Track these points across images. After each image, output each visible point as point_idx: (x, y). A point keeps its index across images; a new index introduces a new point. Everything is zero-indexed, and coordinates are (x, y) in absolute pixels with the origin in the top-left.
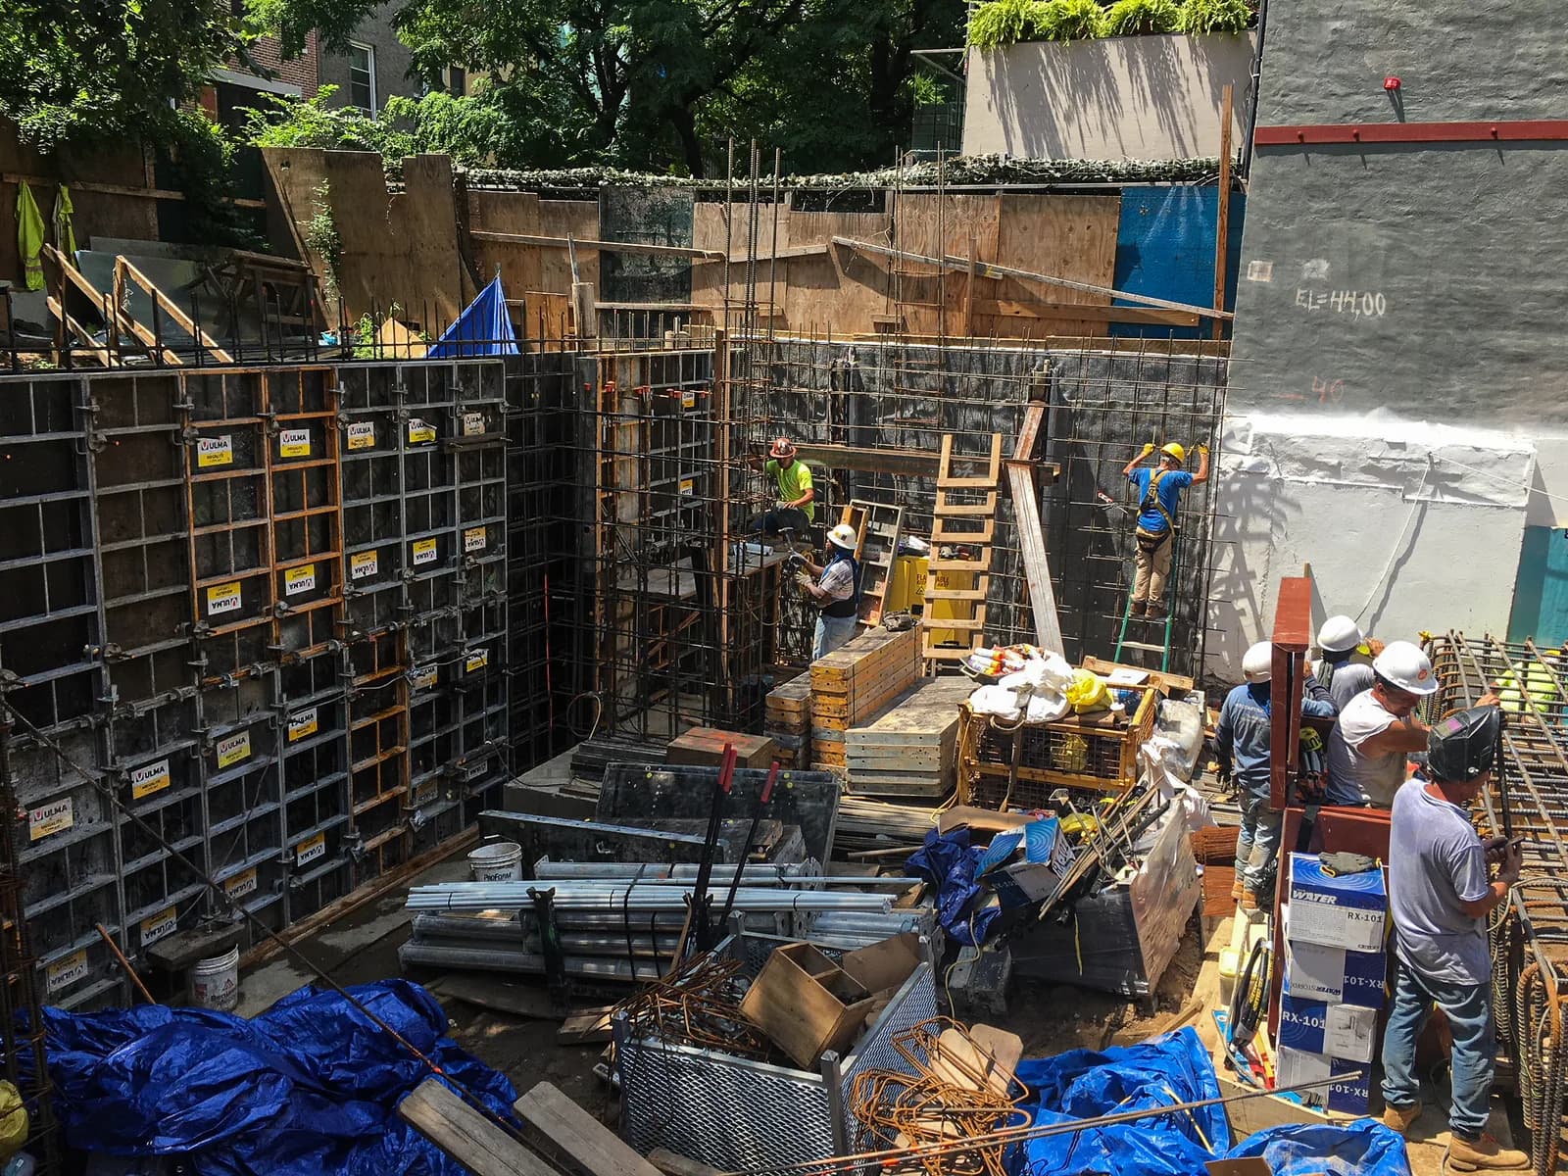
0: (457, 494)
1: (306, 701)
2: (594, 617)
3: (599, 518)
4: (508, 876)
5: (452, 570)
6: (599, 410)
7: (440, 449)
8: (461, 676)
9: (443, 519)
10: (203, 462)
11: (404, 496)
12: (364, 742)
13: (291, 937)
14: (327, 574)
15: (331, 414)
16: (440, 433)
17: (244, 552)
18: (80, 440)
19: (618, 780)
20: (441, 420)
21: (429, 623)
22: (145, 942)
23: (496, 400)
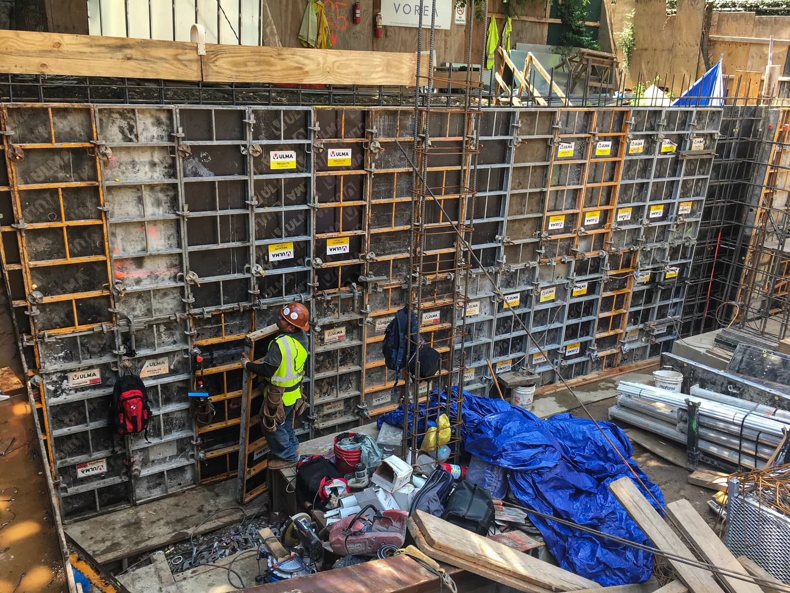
0: (681, 183)
1: (584, 278)
2: (744, 260)
3: (760, 204)
4: (673, 389)
5: (669, 223)
6: (775, 141)
7: (677, 157)
8: (662, 280)
9: (670, 195)
10: (559, 155)
11: (652, 180)
12: (607, 303)
13: (558, 387)
14: (605, 216)
15: (624, 134)
16: (679, 148)
17: (569, 201)
18: (511, 140)
19: (744, 353)
20: (680, 140)
21: (651, 249)
22: (497, 372)
23: (714, 131)
